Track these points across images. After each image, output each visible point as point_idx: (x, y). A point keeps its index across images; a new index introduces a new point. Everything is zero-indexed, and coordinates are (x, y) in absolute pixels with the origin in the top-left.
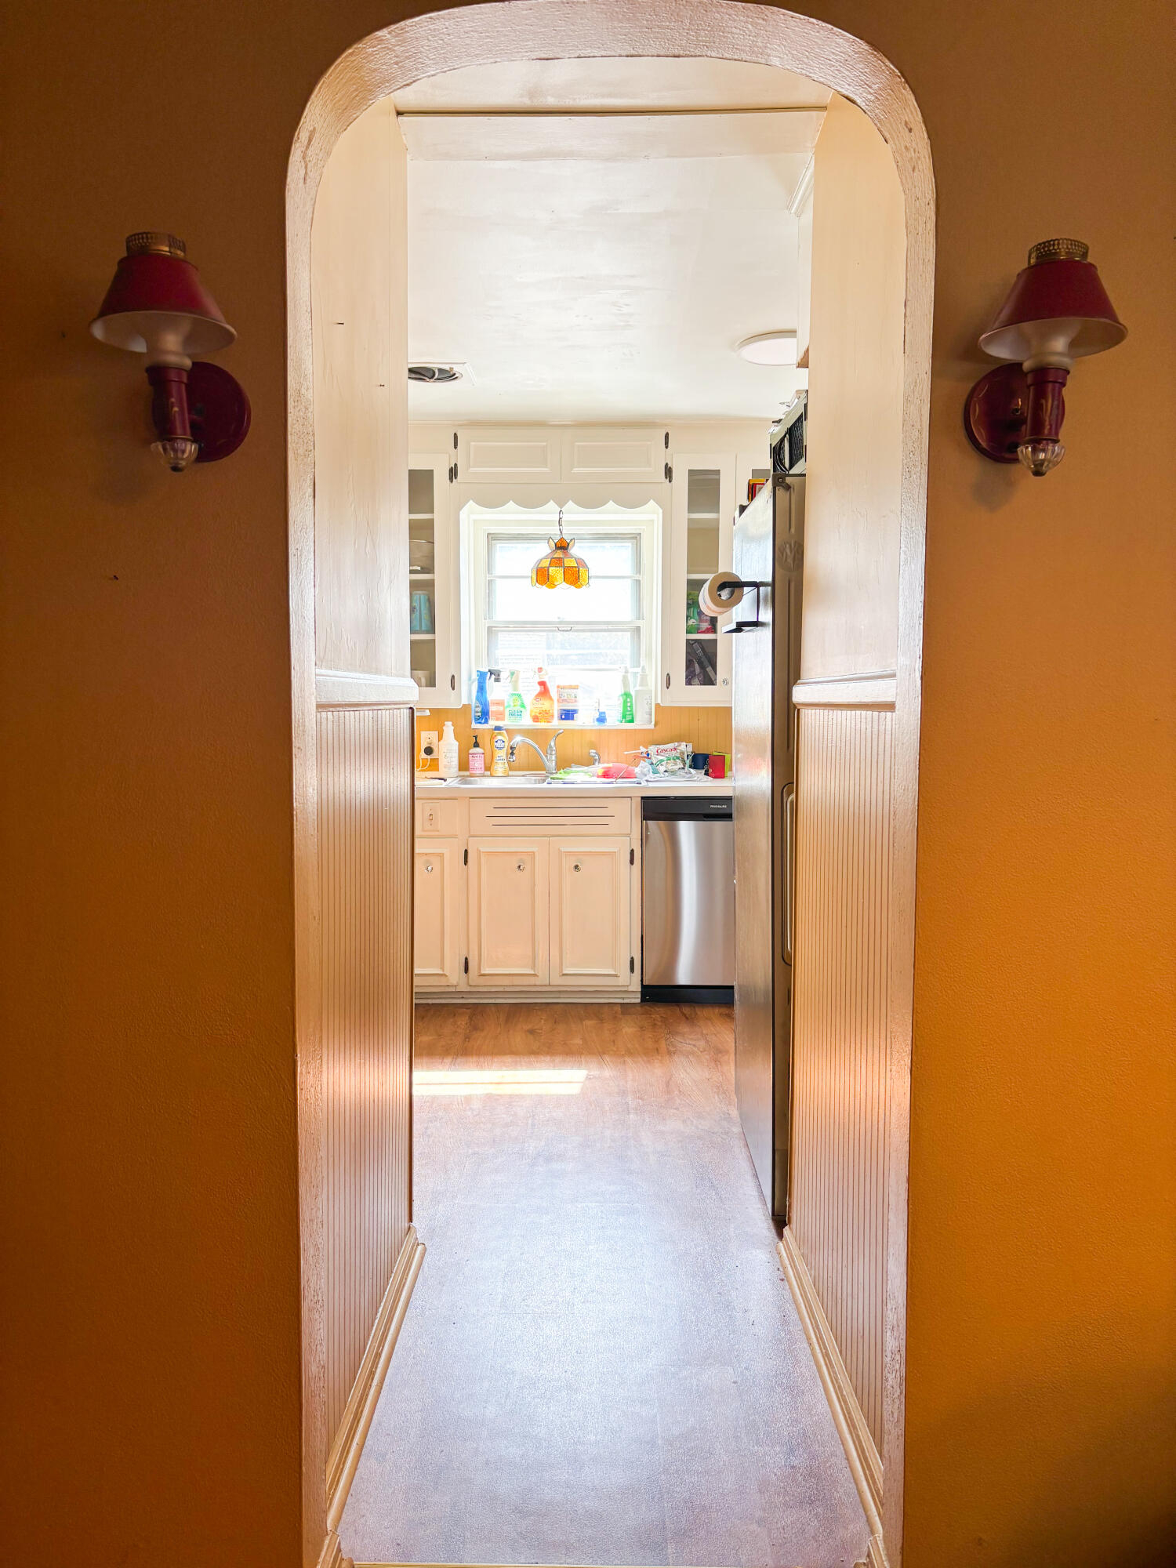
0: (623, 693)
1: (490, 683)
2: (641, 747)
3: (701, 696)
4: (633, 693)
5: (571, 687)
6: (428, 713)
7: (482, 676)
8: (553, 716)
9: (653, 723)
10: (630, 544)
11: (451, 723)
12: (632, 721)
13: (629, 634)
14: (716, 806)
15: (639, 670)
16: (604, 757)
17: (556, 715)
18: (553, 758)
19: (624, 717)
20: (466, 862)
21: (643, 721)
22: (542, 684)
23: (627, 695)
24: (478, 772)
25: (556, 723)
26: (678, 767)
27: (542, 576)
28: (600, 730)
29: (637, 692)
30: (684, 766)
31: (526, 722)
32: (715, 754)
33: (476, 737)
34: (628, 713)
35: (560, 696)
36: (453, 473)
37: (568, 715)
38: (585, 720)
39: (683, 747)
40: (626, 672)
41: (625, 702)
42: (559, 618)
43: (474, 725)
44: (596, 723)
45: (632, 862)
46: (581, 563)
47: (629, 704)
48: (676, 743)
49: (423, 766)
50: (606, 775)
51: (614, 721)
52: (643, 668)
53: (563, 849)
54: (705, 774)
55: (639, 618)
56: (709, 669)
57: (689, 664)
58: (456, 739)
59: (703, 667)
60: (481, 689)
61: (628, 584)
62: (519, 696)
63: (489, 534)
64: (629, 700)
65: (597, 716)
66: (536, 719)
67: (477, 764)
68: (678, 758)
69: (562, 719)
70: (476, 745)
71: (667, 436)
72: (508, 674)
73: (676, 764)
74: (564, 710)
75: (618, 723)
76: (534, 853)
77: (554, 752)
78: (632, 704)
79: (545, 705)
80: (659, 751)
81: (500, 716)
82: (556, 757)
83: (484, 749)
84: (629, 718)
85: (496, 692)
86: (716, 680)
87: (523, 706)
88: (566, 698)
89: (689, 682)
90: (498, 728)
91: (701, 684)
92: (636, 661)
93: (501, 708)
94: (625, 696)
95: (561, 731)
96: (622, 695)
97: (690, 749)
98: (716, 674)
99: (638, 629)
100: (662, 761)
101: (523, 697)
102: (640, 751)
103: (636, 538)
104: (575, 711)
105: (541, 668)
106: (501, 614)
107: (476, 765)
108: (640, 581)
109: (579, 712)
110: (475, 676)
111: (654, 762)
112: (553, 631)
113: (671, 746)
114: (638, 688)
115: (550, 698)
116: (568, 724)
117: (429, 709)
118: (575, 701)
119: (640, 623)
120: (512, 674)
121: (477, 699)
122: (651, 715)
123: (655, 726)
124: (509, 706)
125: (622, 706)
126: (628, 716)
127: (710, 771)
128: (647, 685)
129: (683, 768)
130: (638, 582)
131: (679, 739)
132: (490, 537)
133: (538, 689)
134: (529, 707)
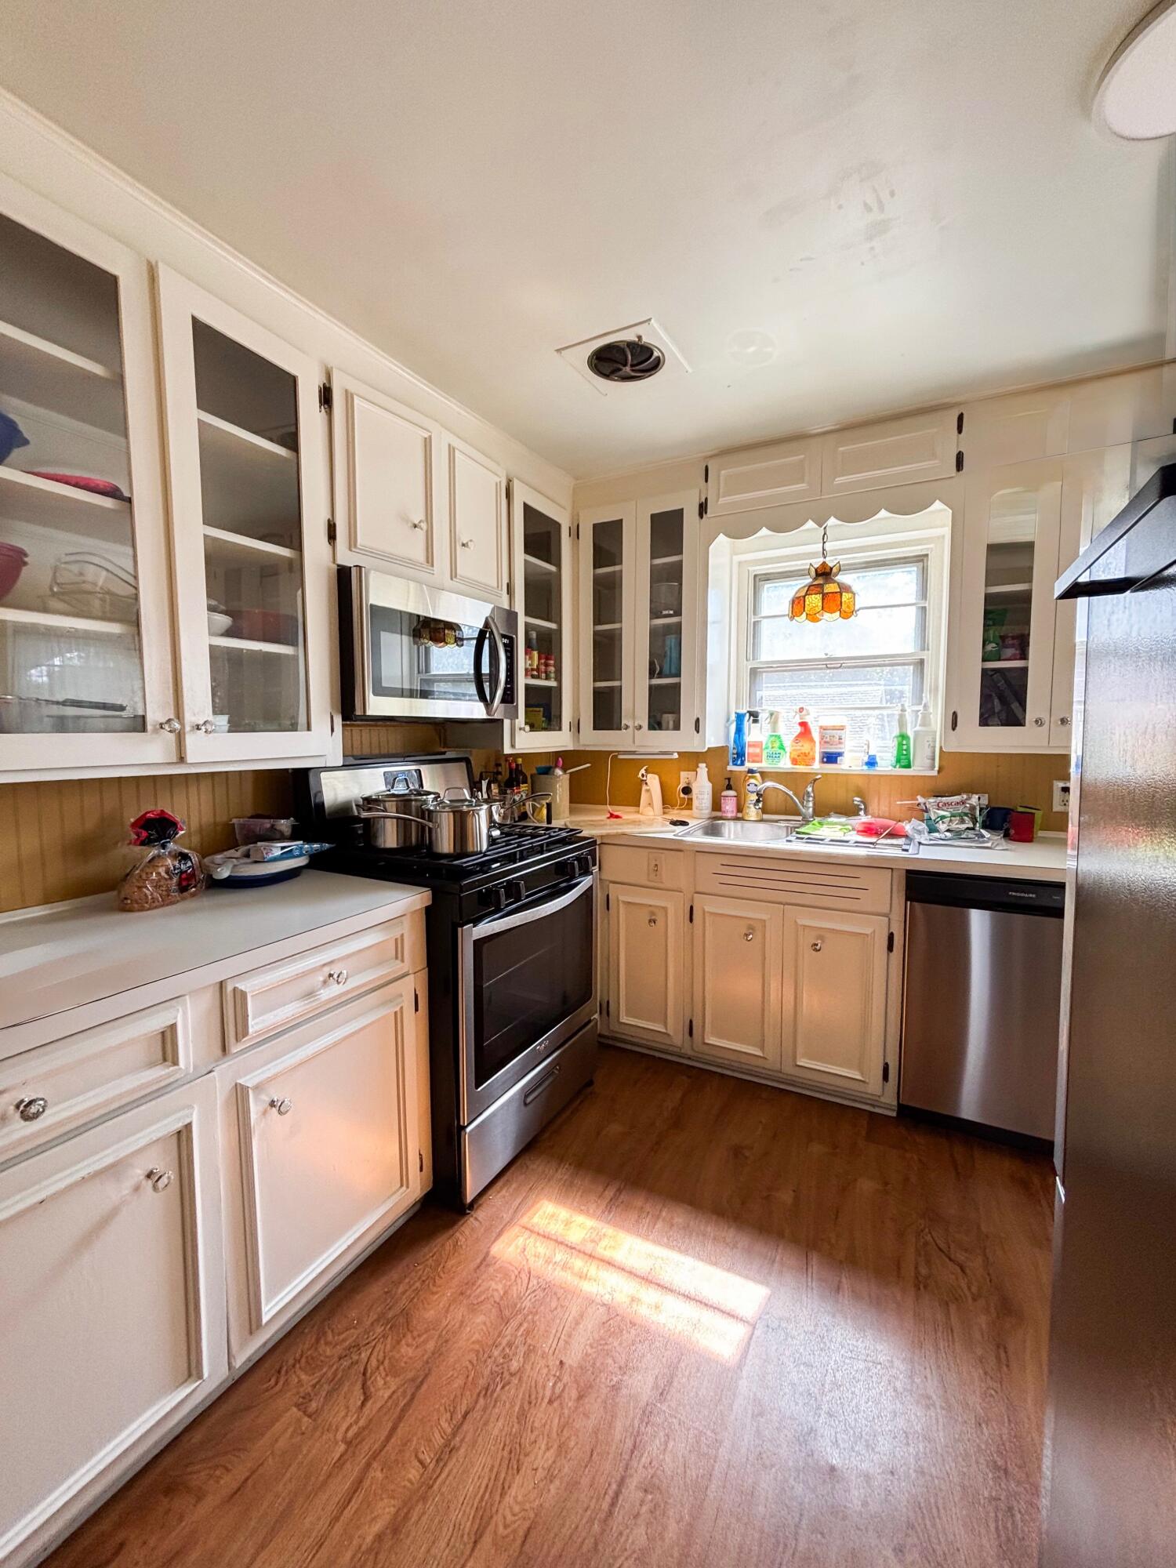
0: (898, 734)
1: (747, 722)
2: (919, 797)
3: (1002, 740)
4: (910, 734)
5: (834, 728)
6: (676, 756)
7: (740, 718)
8: (814, 759)
9: (937, 768)
10: (915, 569)
11: (704, 765)
12: (908, 766)
13: (911, 667)
14: (1018, 894)
15: (921, 708)
16: (874, 807)
17: (818, 757)
18: (811, 804)
19: (898, 761)
20: (691, 920)
21: (922, 767)
22: (803, 724)
23: (903, 737)
24: (729, 815)
25: (817, 766)
26: (965, 826)
27: (798, 605)
28: (869, 775)
29: (916, 733)
30: (975, 824)
31: (785, 764)
32: (1020, 809)
33: (729, 779)
34: (903, 757)
35: (822, 738)
36: (703, 509)
37: (831, 758)
38: (851, 763)
39: (974, 800)
40: (903, 710)
41: (900, 745)
42: (826, 654)
43: (731, 767)
44: (865, 767)
45: (890, 948)
46: (844, 588)
47: (905, 747)
48: (965, 796)
49: (681, 805)
50: (869, 830)
51: (886, 764)
52: (925, 706)
53: (800, 922)
54: (1004, 836)
55: (923, 649)
56: (1015, 706)
57: (985, 698)
58: (709, 780)
59: (1003, 701)
60: (739, 730)
61: (911, 613)
62: (779, 737)
63: (755, 576)
64: (904, 742)
65: (866, 759)
66: (795, 762)
67: (729, 807)
68: (966, 814)
69: (823, 762)
70: (729, 787)
71: (961, 418)
72: (768, 715)
73: (962, 822)
74: (826, 753)
75: (890, 768)
76: (765, 921)
77: (811, 799)
78: (909, 748)
79: (805, 747)
80: (940, 805)
81: (757, 758)
82: (814, 804)
83: (736, 791)
84: (904, 762)
85: (754, 734)
86: (1025, 718)
87: (782, 747)
88: (828, 740)
89: (984, 721)
90: (751, 771)
91: (1002, 725)
92: (918, 697)
93: (758, 750)
94: (900, 739)
95: (819, 776)
96: (897, 737)
97: (985, 801)
98: (1025, 711)
99: (922, 662)
100: (943, 817)
101: (783, 738)
102: (917, 802)
103: (921, 559)
104: (840, 754)
105: (802, 708)
106: (766, 655)
107: (727, 808)
108: (925, 607)
109: (845, 754)
110: (733, 717)
111: (933, 818)
112: (821, 669)
113: (957, 798)
114: (918, 728)
115: (812, 740)
116: (830, 768)
117: (678, 753)
118: (840, 743)
119: (924, 655)
120: (772, 715)
121: (735, 742)
122: (933, 759)
123: (939, 772)
124: (767, 748)
125: (896, 748)
126: (904, 759)
127: (1012, 832)
128: (930, 725)
129: (973, 829)
130: (924, 609)
131: (971, 790)
132: (757, 579)
133: (798, 729)
134: (788, 749)
